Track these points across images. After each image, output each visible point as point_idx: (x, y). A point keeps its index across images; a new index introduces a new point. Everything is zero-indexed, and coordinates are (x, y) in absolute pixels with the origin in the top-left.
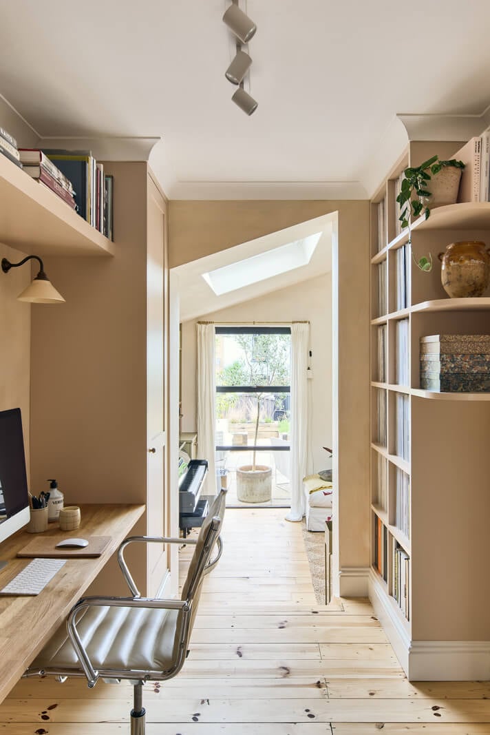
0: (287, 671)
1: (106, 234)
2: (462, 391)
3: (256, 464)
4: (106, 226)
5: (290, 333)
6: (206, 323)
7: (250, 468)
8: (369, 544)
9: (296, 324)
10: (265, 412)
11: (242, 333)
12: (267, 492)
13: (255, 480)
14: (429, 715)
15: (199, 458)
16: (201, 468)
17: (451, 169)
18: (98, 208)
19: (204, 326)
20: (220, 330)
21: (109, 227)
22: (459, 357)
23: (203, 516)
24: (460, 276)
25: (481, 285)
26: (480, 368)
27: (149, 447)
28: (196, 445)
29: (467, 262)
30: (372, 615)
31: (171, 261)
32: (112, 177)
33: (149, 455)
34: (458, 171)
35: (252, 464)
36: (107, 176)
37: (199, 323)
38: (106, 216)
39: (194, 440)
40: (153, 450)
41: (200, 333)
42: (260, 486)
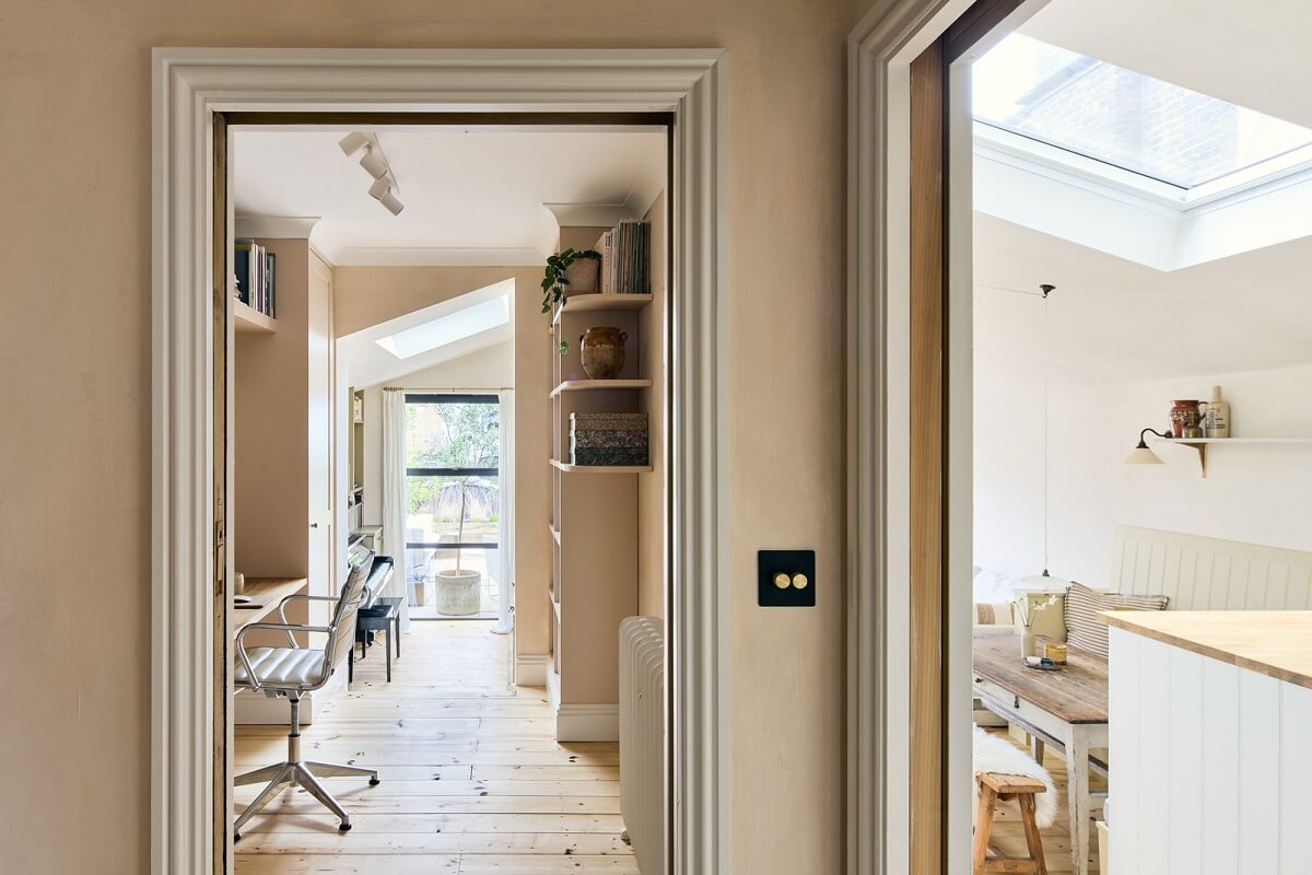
0: (443, 736)
1: (268, 313)
2: (595, 465)
3: (461, 568)
4: (268, 305)
5: (498, 402)
6: (395, 389)
7: (454, 573)
8: (547, 631)
9: (505, 391)
10: (490, 507)
11: (443, 402)
12: (474, 601)
13: (460, 588)
14: (567, 761)
15: (385, 555)
16: (385, 566)
17: (586, 260)
18: (260, 290)
19: (390, 393)
20: (411, 398)
21: (270, 306)
22: (593, 433)
23: (388, 616)
24: (594, 359)
25: (613, 367)
26: (611, 444)
27: (311, 522)
28: (381, 539)
29: (598, 346)
30: (544, 698)
31: (338, 329)
32: (274, 255)
33: (311, 530)
34: (595, 262)
35: (455, 568)
36: (269, 255)
37: (385, 389)
38: (267, 295)
39: (377, 533)
40: (315, 526)
41: (387, 403)
42: (464, 595)
